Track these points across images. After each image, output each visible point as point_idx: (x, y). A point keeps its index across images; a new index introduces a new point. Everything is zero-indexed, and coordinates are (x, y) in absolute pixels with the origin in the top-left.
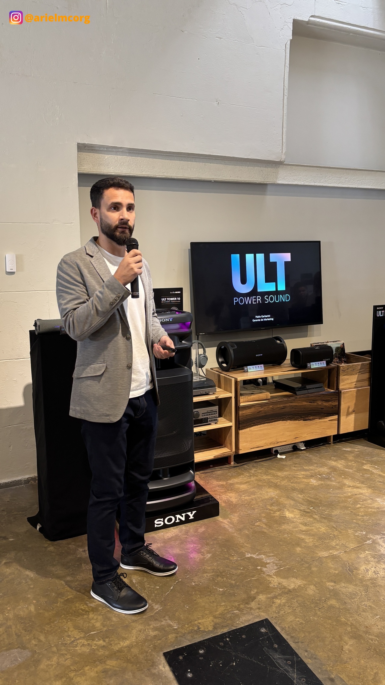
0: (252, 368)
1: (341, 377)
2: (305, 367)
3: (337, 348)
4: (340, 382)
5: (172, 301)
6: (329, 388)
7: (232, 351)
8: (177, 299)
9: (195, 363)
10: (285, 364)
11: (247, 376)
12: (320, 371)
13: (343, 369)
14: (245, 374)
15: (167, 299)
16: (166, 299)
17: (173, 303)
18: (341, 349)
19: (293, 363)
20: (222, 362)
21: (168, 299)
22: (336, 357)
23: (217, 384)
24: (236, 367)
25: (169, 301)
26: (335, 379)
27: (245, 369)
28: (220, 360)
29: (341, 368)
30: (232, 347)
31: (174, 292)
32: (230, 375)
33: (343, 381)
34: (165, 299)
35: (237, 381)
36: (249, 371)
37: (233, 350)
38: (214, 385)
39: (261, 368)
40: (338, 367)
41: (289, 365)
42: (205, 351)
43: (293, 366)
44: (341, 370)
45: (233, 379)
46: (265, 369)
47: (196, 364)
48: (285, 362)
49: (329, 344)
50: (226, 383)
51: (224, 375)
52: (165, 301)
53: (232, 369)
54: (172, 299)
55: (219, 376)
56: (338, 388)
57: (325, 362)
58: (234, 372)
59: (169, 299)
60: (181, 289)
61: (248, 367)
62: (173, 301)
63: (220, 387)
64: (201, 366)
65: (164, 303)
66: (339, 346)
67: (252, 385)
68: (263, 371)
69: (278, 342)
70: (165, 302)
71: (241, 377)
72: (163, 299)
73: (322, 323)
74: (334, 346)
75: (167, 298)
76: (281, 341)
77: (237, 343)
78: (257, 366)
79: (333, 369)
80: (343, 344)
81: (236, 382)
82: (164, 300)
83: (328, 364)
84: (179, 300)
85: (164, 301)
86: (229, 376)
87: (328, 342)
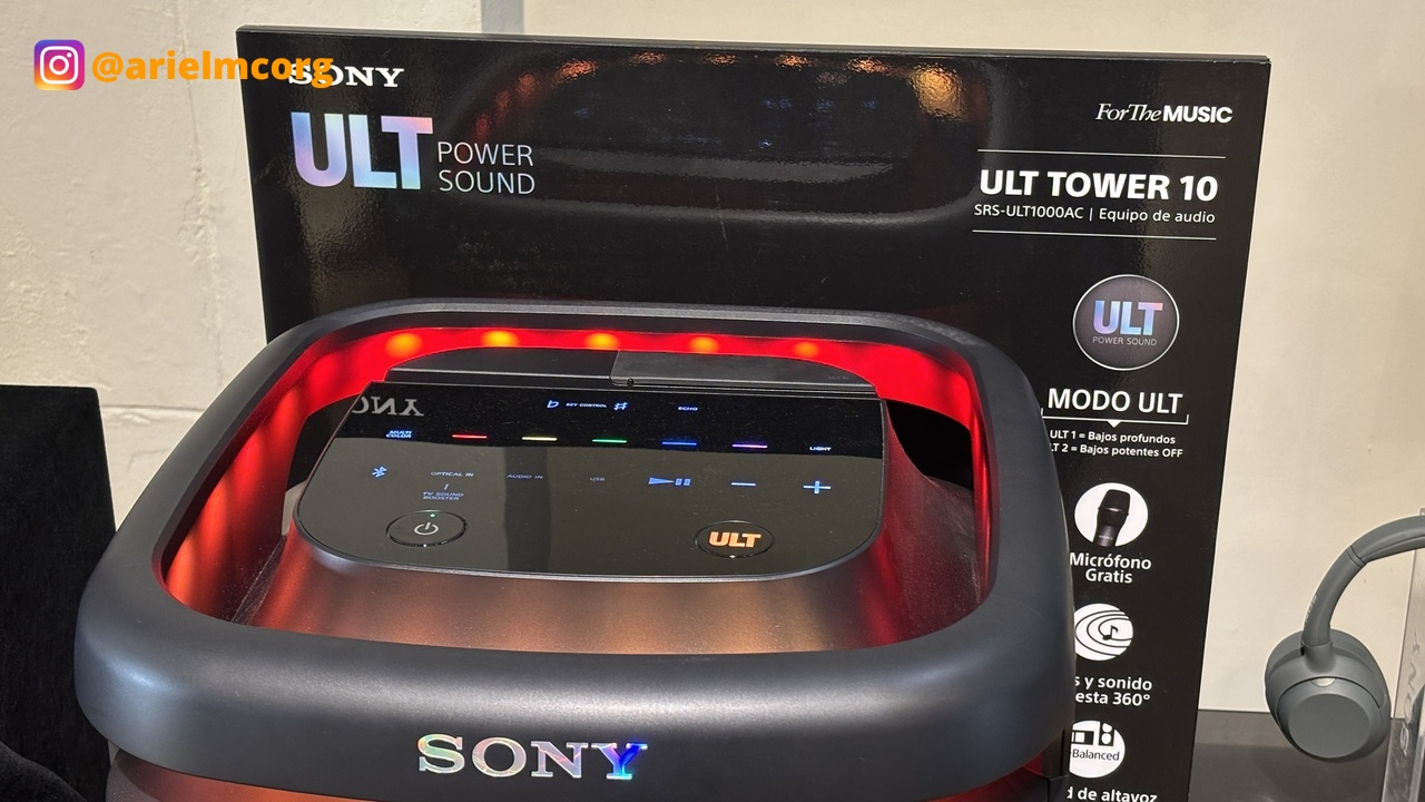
8: (1176, 189)
15: (1043, 184)
16: (1029, 176)
17: (1121, 226)
21: (1056, 176)
25: (1065, 200)
34: (1019, 183)
52: (1021, 200)
54: (1108, 185)
59: (1078, 184)
62: (1124, 203)
65: (1003, 221)
70: (1014, 212)
72: (996, 183)
82: (1010, 191)
84: (1196, 206)
85: (1002, 199)
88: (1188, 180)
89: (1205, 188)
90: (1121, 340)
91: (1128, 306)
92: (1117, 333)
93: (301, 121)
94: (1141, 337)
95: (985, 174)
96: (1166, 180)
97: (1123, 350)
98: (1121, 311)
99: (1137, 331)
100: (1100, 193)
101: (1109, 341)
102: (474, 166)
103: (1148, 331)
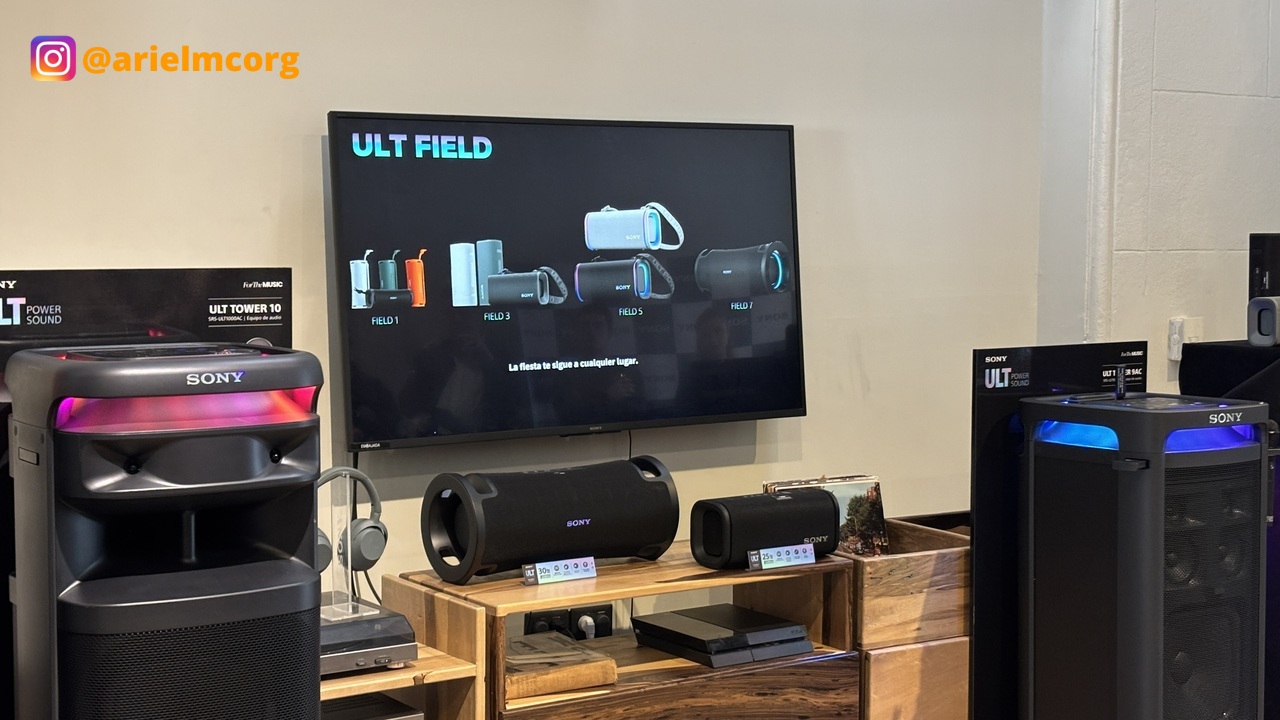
0: (553, 572)
1: (869, 604)
2: (741, 565)
3: (856, 503)
4: (866, 619)
5: (250, 314)
6: (826, 642)
7: (478, 508)
8: (269, 309)
9: (339, 554)
10: (672, 557)
11: (535, 598)
12: (792, 583)
13: (876, 572)
14: (529, 591)
16: (225, 307)
17: (254, 322)
18: (870, 506)
19: (700, 550)
20: (445, 552)
21: (233, 306)
22: (853, 533)
23: (421, 630)
24: (495, 566)
25: (236, 314)
26: (848, 608)
27: (529, 573)
28: (437, 542)
29: (868, 569)
30: (480, 491)
31: (256, 284)
32: (469, 597)
33: (876, 617)
34: (222, 309)
35: (494, 618)
36: (540, 581)
37: (485, 503)
38: (409, 635)
39: (585, 571)
40: (857, 567)
41: (686, 561)
42: (376, 511)
43: (700, 561)
44: (866, 577)
45: (481, 611)
46: (600, 573)
47: (344, 554)
48: (673, 550)
49: (827, 486)
50: (454, 630)
51: (447, 597)
52: (223, 315)
53: (479, 573)
54: (249, 308)
55: (430, 601)
56: (857, 644)
57: (810, 547)
58: (486, 586)
59: (240, 309)
60: (285, 274)
61: (539, 566)
62: (253, 314)
63: (432, 642)
64: (362, 564)
65: (218, 323)
66: (863, 493)
67: (555, 634)
68: (594, 581)
69: (649, 476)
70: (221, 319)
71: (510, 601)
72: (215, 309)
73: (804, 414)
74: (844, 494)
75: (229, 303)
76: (657, 473)
77: (497, 479)
78: (570, 562)
79: (839, 571)
80: (877, 488)
81: (492, 622)
82: (219, 312)
83: (821, 553)
84: (275, 314)
85: (217, 315)
86: (465, 599)
87: (823, 480)
88: (272, 306)
89: (277, 308)
95: (211, 307)
96: (266, 306)
100: (247, 311)
102: (40, 314)
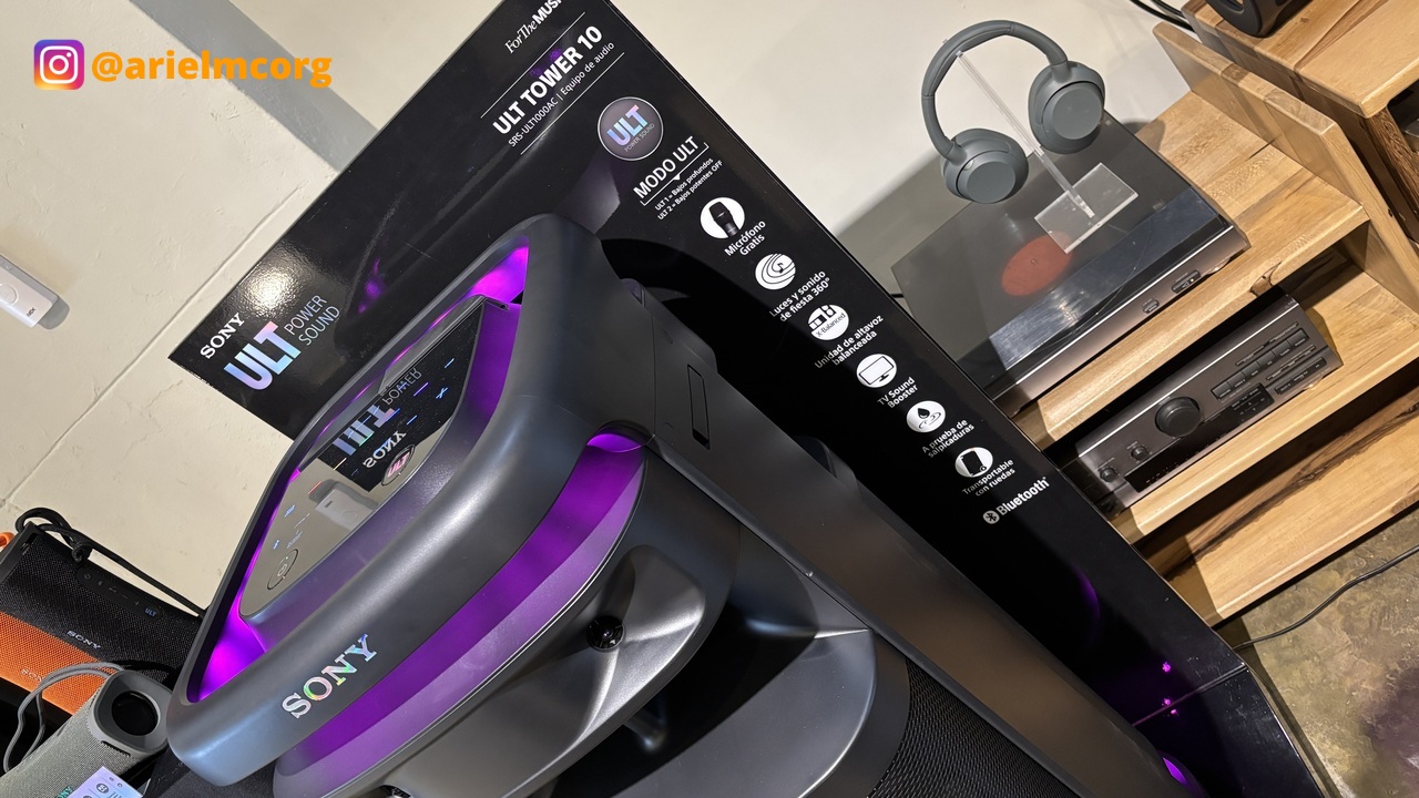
5: (560, 84)
8: (581, 48)
15: (524, 104)
16: (514, 106)
17: (578, 89)
21: (525, 95)
25: (542, 102)
31: (526, 29)
34: (514, 114)
52: (524, 121)
54: (551, 77)
59: (539, 89)
62: (567, 77)
65: (527, 139)
70: (528, 128)
72: (505, 124)
75: (515, 96)
82: (515, 122)
84: (599, 47)
85: (516, 129)
88: (581, 39)
89: (592, 35)
90: (637, 139)
91: (622, 121)
92: (632, 138)
93: (230, 368)
94: (644, 128)
95: (496, 125)
96: (572, 49)
97: (643, 143)
98: (622, 125)
99: (639, 128)
100: (552, 84)
101: (633, 144)
102: (307, 324)
103: (644, 123)
